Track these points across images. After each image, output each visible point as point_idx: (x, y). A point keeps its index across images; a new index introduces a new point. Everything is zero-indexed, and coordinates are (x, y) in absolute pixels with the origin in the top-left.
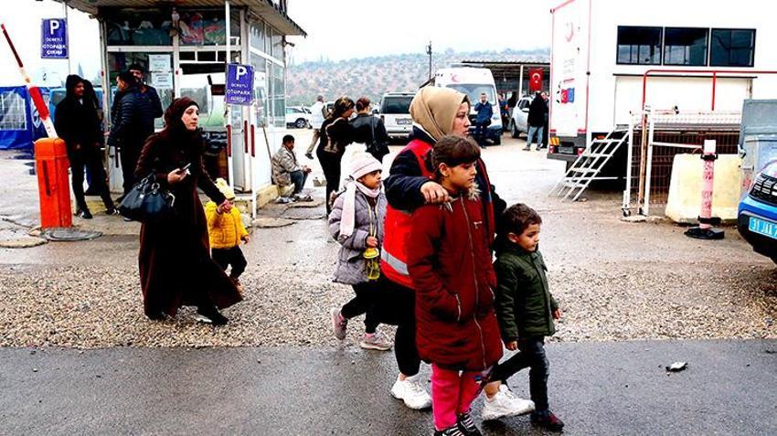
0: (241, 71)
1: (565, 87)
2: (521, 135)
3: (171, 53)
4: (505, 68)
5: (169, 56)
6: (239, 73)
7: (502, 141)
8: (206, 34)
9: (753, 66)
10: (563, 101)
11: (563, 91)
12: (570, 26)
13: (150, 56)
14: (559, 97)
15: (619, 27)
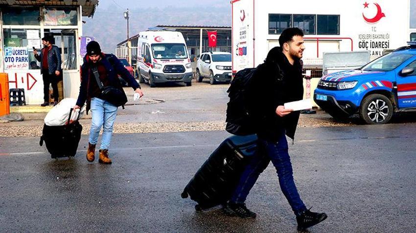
0: (88, 40)
1: (241, 46)
2: (203, 80)
3: (39, 30)
4: (189, 30)
5: (38, 31)
6: (87, 41)
7: (192, 84)
8: (59, 20)
9: (339, 34)
10: (240, 55)
11: (240, 48)
12: (243, 12)
13: (28, 31)
14: (238, 52)
15: (269, 14)
